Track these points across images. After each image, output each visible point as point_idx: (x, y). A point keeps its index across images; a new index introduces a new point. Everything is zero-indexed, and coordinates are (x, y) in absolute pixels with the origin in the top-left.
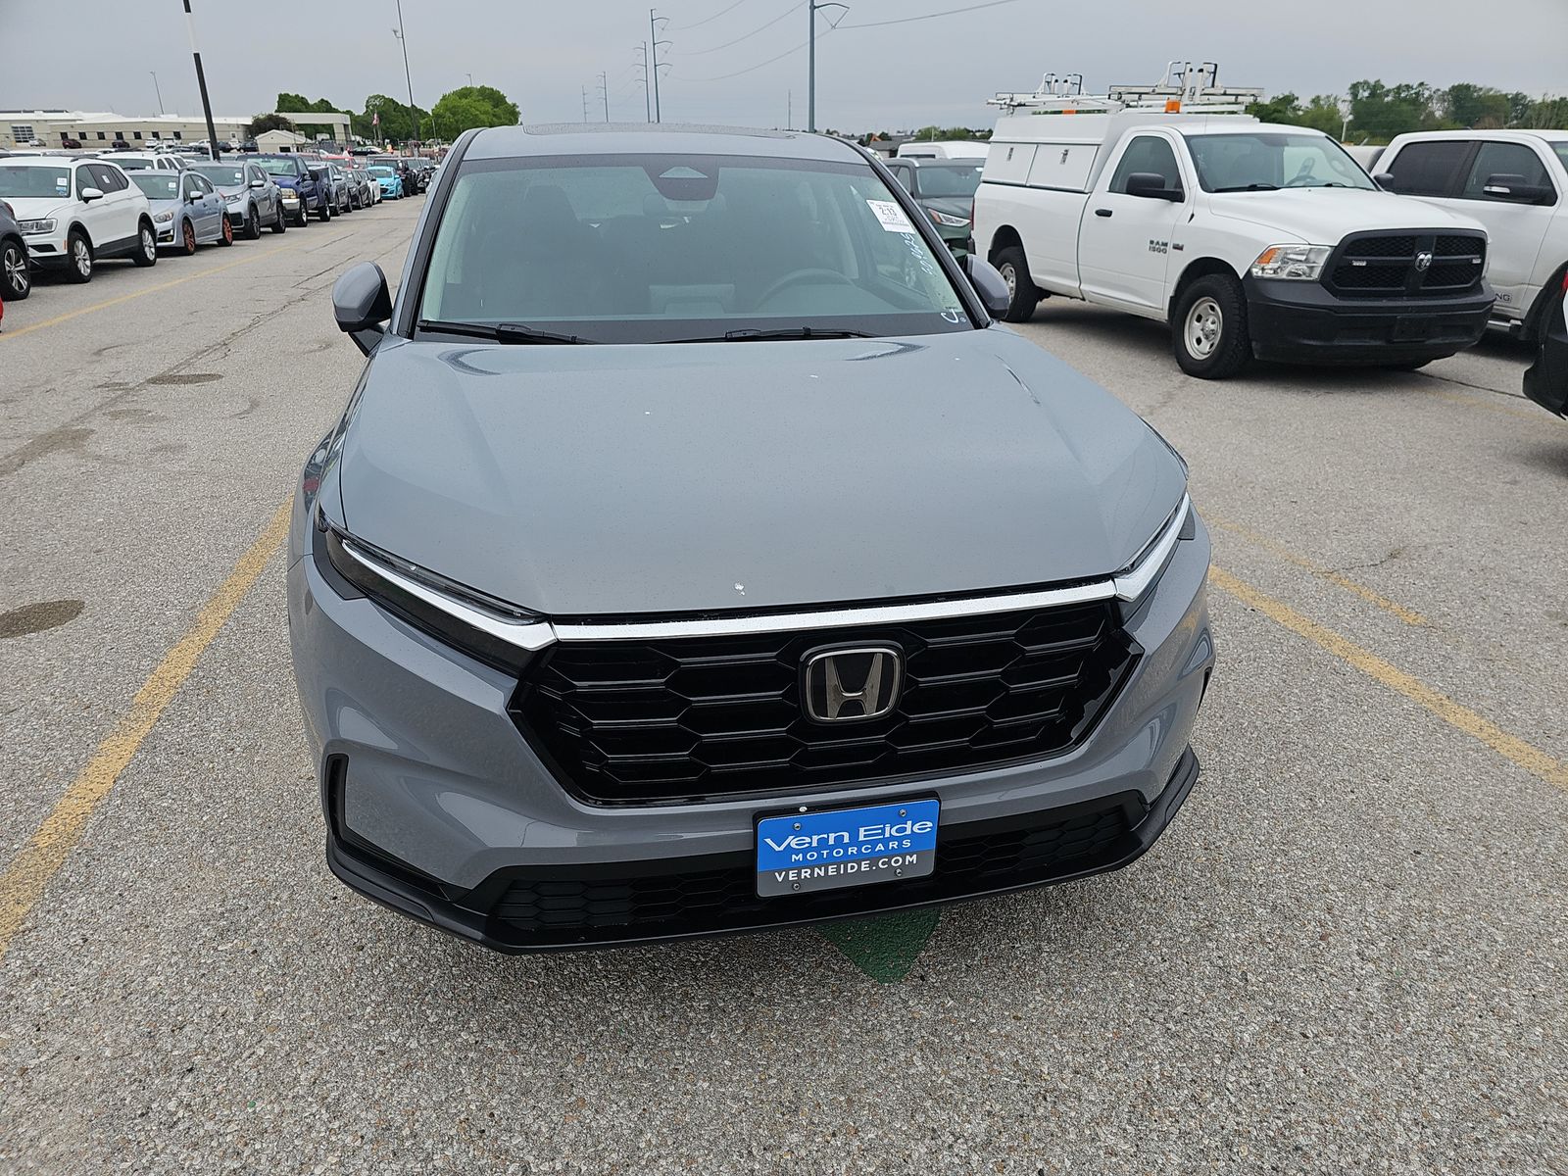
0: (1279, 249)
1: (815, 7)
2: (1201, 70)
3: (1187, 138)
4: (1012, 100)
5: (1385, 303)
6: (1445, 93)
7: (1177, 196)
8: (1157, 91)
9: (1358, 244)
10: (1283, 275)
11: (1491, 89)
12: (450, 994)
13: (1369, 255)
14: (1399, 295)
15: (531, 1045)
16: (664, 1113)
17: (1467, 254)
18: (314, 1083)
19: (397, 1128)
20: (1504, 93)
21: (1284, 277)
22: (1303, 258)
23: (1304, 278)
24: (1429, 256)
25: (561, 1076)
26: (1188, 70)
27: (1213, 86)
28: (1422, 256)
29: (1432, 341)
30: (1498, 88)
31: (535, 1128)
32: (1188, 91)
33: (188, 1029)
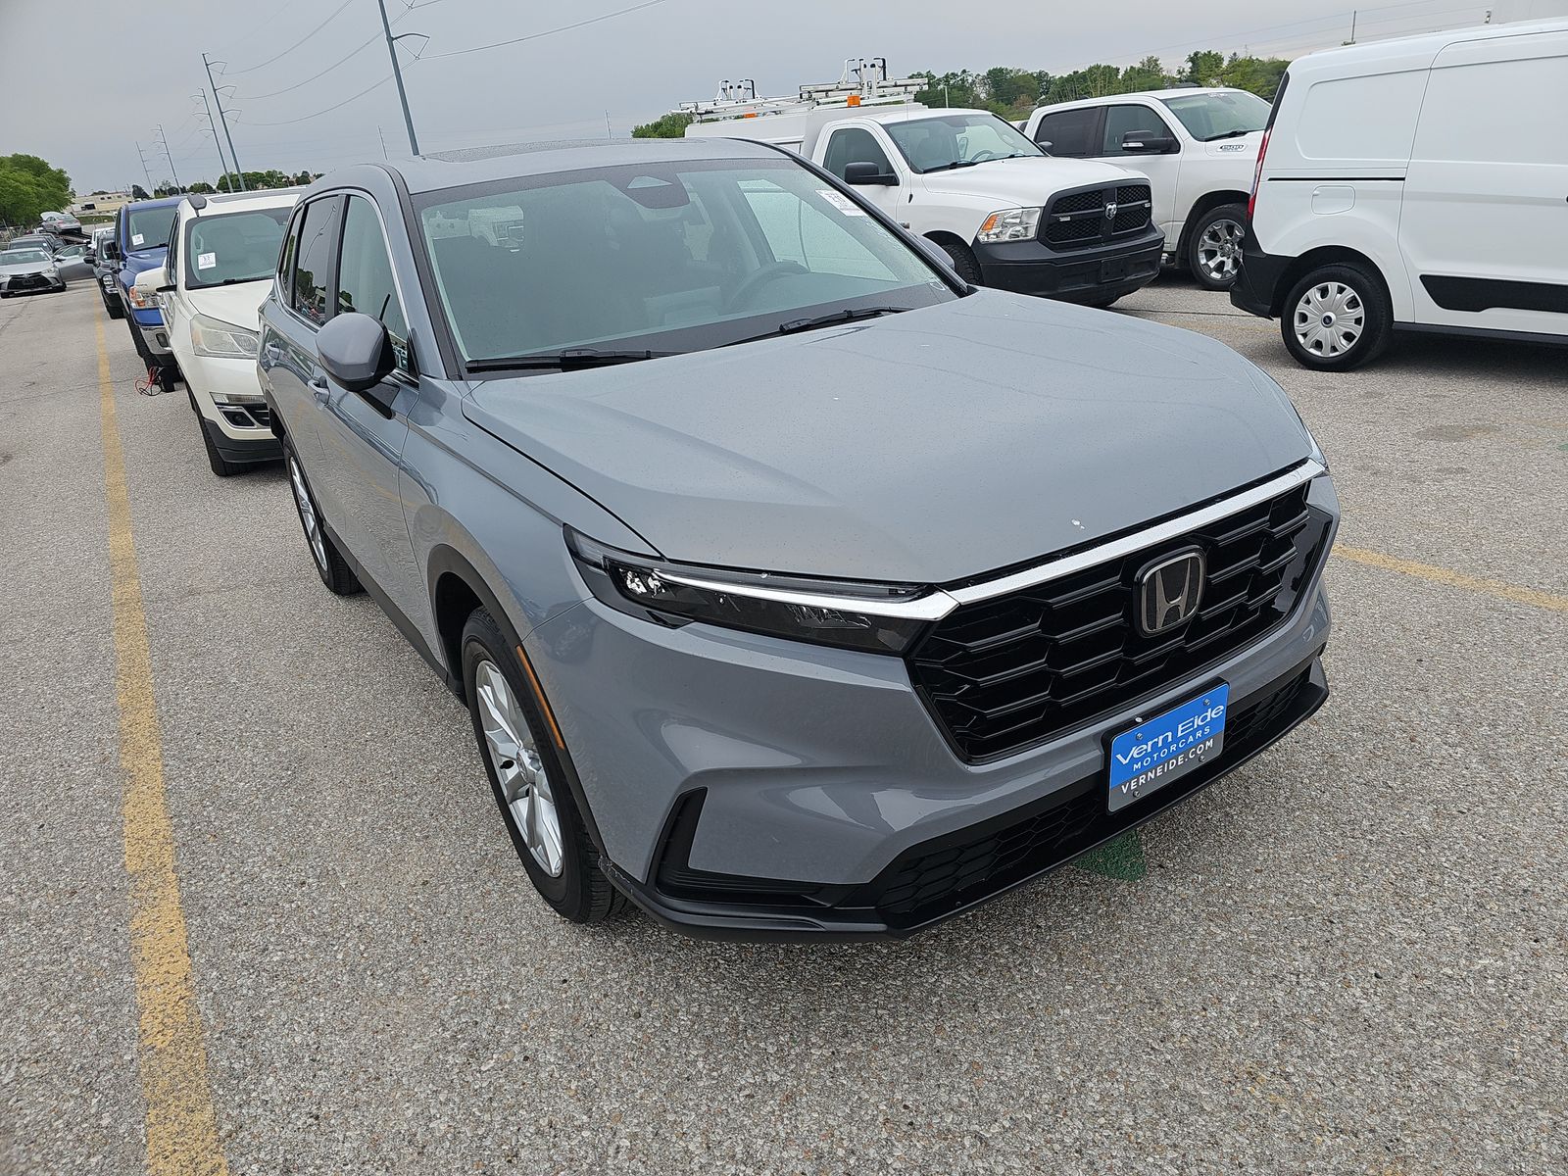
0: (998, 215)
1: (393, 39)
2: (873, 66)
3: (886, 127)
4: (697, 107)
5: (1090, 251)
6: (984, 78)
7: (891, 180)
8: (841, 87)
9: (1062, 202)
10: (1006, 238)
11: (1019, 70)
12: (768, 1023)
13: (1072, 211)
14: (1097, 243)
15: (886, 1037)
16: (1055, 1046)
17: (1139, 200)
18: (709, 1148)
19: (829, 1153)
20: (1030, 72)
21: (1007, 239)
22: (1018, 221)
23: (1021, 238)
24: (1115, 206)
25: (938, 1051)
26: (863, 66)
27: (885, 79)
28: (1110, 207)
29: (1129, 278)
30: (1026, 69)
31: (955, 1102)
32: (866, 84)
33: (523, 1154)
